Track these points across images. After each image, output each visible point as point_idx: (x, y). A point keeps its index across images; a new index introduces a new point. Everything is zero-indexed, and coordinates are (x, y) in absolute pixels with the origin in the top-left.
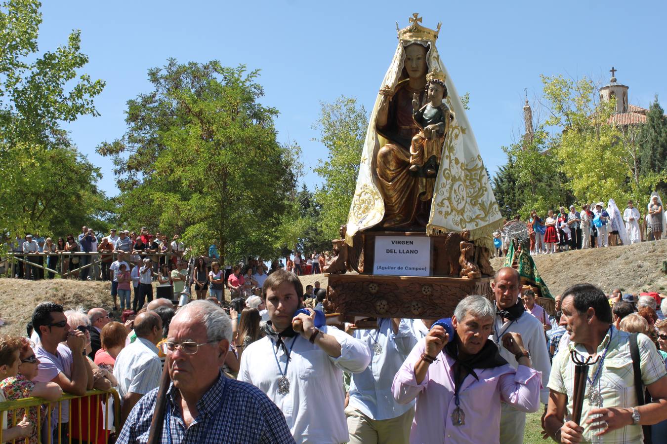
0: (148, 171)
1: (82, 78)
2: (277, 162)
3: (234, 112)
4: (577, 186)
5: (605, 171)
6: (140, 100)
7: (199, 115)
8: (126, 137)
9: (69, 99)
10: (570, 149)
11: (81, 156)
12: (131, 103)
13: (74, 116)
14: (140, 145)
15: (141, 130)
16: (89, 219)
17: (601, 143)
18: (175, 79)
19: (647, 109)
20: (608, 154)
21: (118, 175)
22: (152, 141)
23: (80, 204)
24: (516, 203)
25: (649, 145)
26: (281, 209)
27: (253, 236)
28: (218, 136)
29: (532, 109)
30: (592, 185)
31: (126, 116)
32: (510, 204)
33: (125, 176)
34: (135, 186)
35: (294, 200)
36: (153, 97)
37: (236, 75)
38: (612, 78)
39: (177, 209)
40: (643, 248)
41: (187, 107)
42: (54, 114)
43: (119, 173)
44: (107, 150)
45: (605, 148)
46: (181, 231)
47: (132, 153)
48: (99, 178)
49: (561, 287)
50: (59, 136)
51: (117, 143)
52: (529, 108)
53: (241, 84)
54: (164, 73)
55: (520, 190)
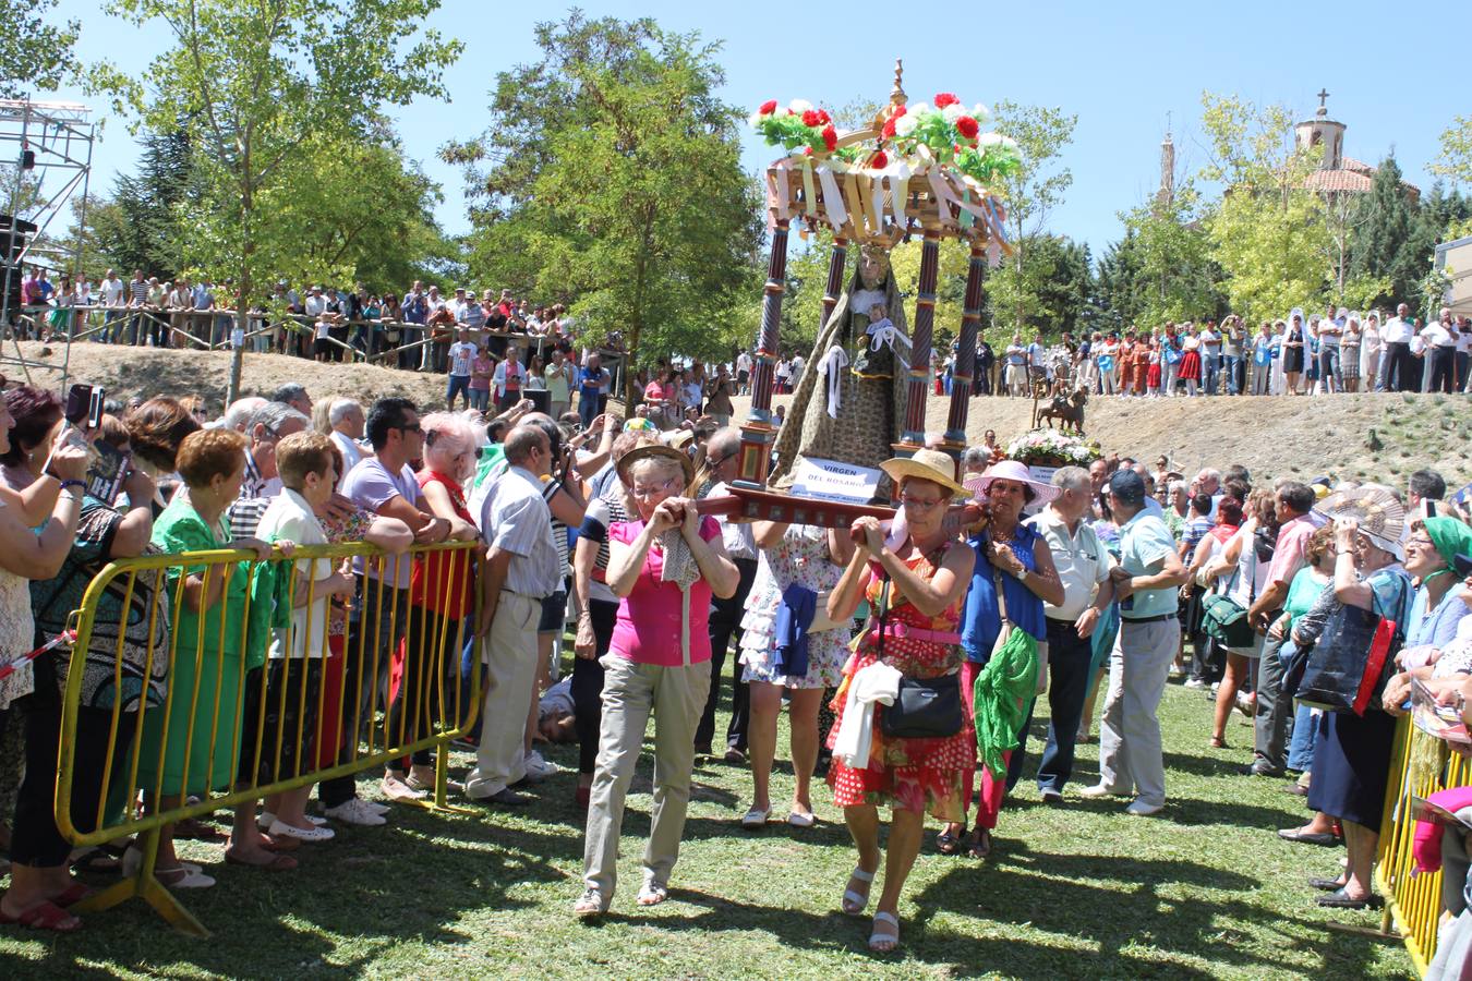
0: (520, 196)
1: (429, 36)
2: (738, 201)
3: (675, 110)
4: (1237, 288)
5: (1289, 267)
6: (516, 75)
7: (616, 108)
8: (489, 135)
9: (403, 68)
10: (1235, 224)
11: (413, 161)
12: (504, 78)
13: (408, 96)
14: (511, 151)
15: (515, 125)
16: (418, 270)
17: (1286, 218)
18: (578, 45)
19: (1375, 168)
20: (1298, 238)
21: (469, 199)
22: (532, 145)
23: (404, 243)
24: (1130, 306)
25: (1369, 230)
26: (736, 279)
27: (690, 321)
28: (645, 146)
29: (1177, 150)
30: (1265, 289)
31: (492, 100)
32: (1121, 308)
33: (481, 201)
34: (496, 220)
35: (756, 266)
36: (539, 71)
37: (683, 47)
38: (1319, 108)
39: (565, 262)
40: (1339, 403)
41: (597, 93)
42: (377, 89)
43: (472, 195)
44: (456, 155)
45: (1293, 228)
46: (569, 300)
47: (499, 164)
48: (438, 202)
49: (1192, 456)
50: (378, 125)
51: (472, 145)
52: (1171, 147)
53: (690, 62)
54: (562, 31)
55: (1140, 287)
